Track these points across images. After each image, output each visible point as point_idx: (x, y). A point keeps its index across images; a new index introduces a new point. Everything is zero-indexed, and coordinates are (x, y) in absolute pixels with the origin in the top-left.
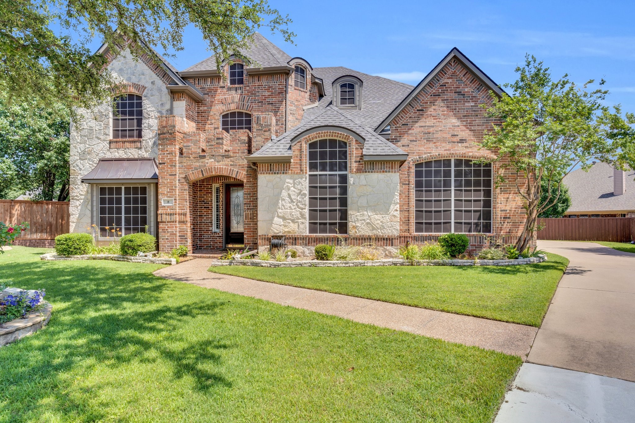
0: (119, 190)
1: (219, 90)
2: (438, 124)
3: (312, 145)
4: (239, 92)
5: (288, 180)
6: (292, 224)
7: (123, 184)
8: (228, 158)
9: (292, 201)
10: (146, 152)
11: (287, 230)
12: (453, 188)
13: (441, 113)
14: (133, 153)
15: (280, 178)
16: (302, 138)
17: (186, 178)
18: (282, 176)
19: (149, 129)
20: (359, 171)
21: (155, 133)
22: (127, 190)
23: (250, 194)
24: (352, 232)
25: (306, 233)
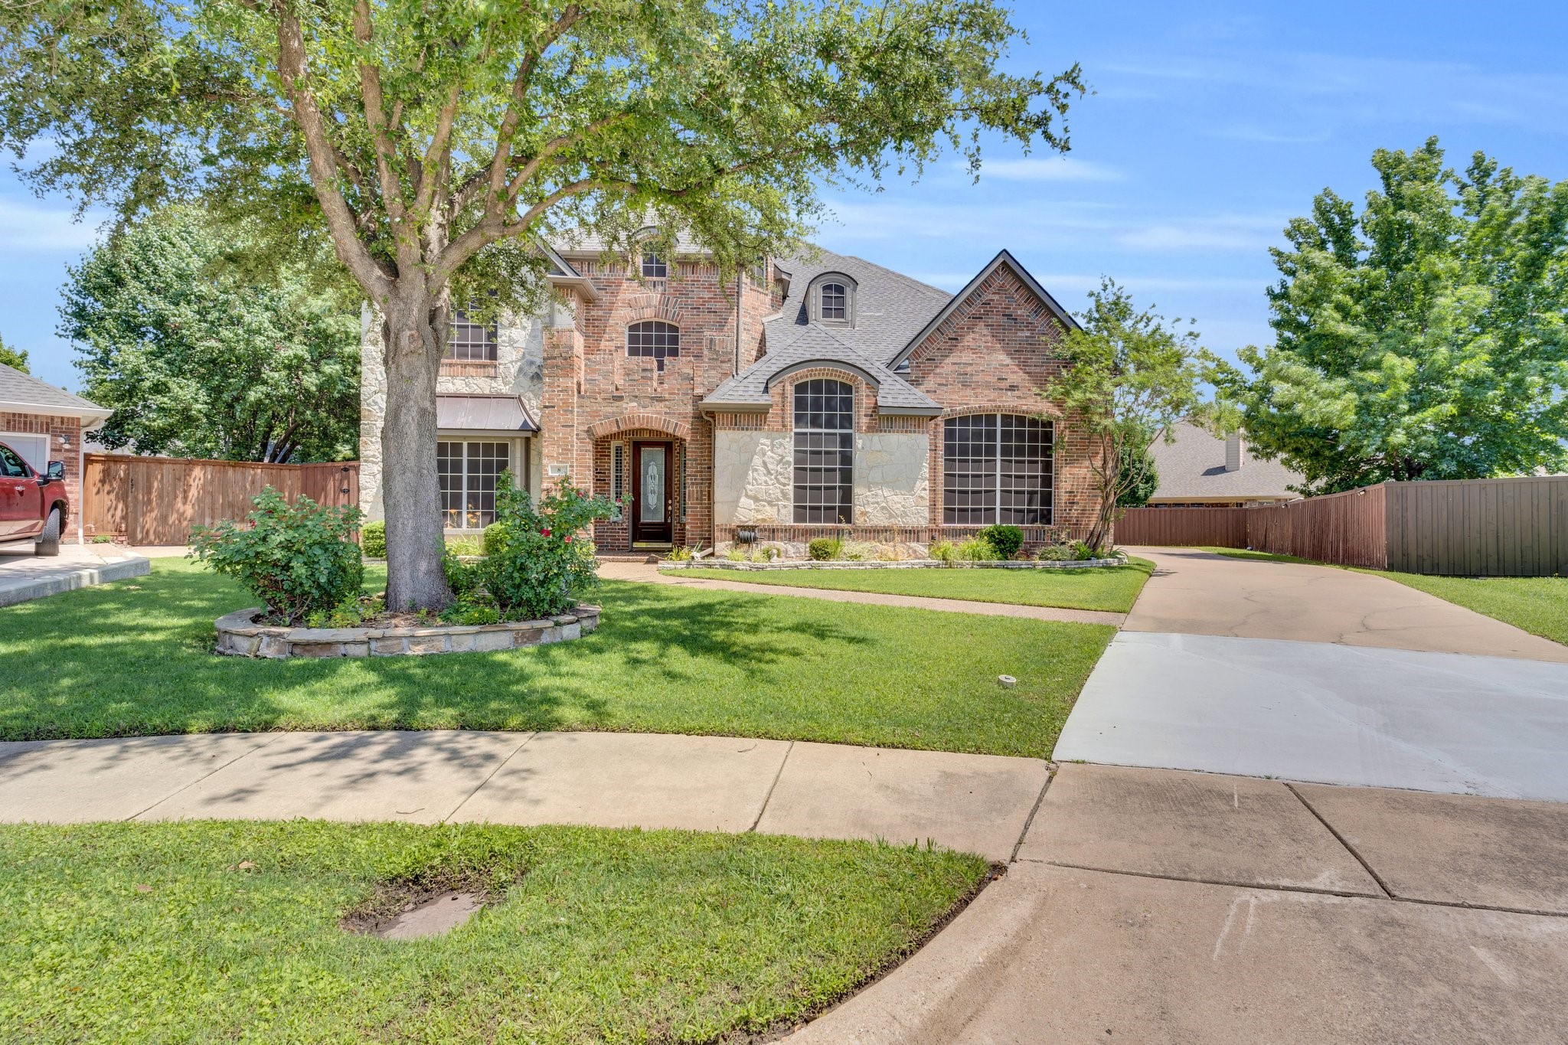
0: (457, 448)
1: (625, 285)
2: (978, 361)
3: (800, 388)
4: (660, 289)
5: (763, 441)
6: (768, 508)
7: (465, 438)
8: (661, 401)
9: (769, 473)
10: (505, 384)
11: (760, 517)
12: (998, 457)
13: (983, 345)
14: (481, 384)
15: (750, 436)
16: (786, 377)
17: (589, 431)
18: (755, 433)
19: (511, 345)
20: (871, 429)
21: (521, 353)
22: (473, 448)
23: (696, 460)
24: (859, 520)
25: (790, 522)
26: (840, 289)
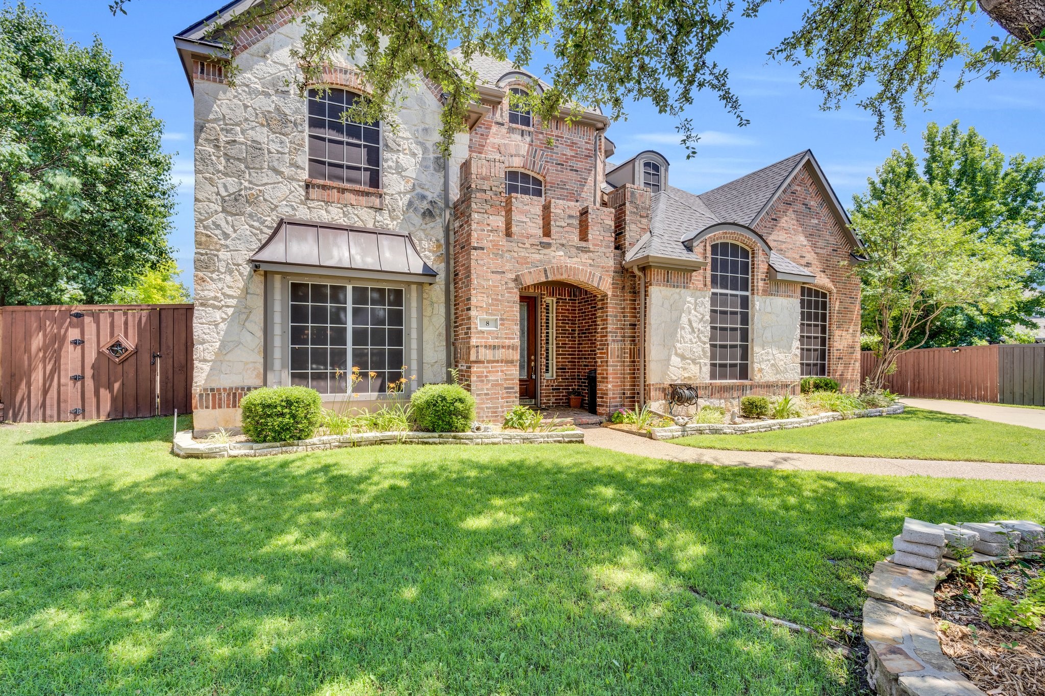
0: (338, 291)
1: (494, 128)
2: (789, 240)
3: (714, 248)
4: (528, 139)
5: (689, 299)
6: (692, 366)
7: (350, 279)
8: (586, 252)
9: (693, 331)
10: (393, 219)
11: (686, 375)
13: (792, 227)
14: (364, 216)
15: (679, 294)
16: (707, 237)
17: (516, 280)
18: (683, 291)
19: (399, 173)
20: (766, 292)
21: (410, 185)
22: (360, 295)
23: (616, 316)
24: (753, 377)
25: (708, 381)
26: (656, 168)
